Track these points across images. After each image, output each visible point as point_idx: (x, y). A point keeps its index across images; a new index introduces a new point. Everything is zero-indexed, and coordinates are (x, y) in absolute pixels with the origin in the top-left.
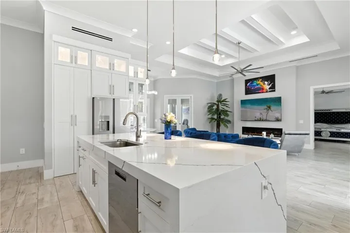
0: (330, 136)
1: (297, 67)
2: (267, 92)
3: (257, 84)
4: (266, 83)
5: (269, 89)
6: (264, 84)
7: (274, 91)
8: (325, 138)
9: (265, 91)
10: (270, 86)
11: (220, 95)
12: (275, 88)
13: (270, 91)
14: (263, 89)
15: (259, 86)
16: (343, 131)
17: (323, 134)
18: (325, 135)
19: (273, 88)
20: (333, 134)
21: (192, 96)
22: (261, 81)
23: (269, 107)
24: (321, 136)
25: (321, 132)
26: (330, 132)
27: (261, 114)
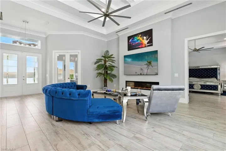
0: (201, 89)
1: (172, 20)
2: (145, 47)
3: (138, 40)
4: (145, 38)
5: (148, 43)
6: (143, 39)
7: (152, 45)
8: (197, 91)
9: (144, 46)
10: (148, 40)
11: (107, 52)
12: (152, 43)
13: (148, 46)
14: (142, 44)
15: (139, 41)
16: (208, 84)
17: (195, 87)
18: (197, 88)
19: (151, 43)
20: (203, 87)
21: (80, 51)
22: (141, 37)
23: (150, 63)
24: (193, 88)
25: (193, 85)
26: (201, 85)
27: (142, 69)
